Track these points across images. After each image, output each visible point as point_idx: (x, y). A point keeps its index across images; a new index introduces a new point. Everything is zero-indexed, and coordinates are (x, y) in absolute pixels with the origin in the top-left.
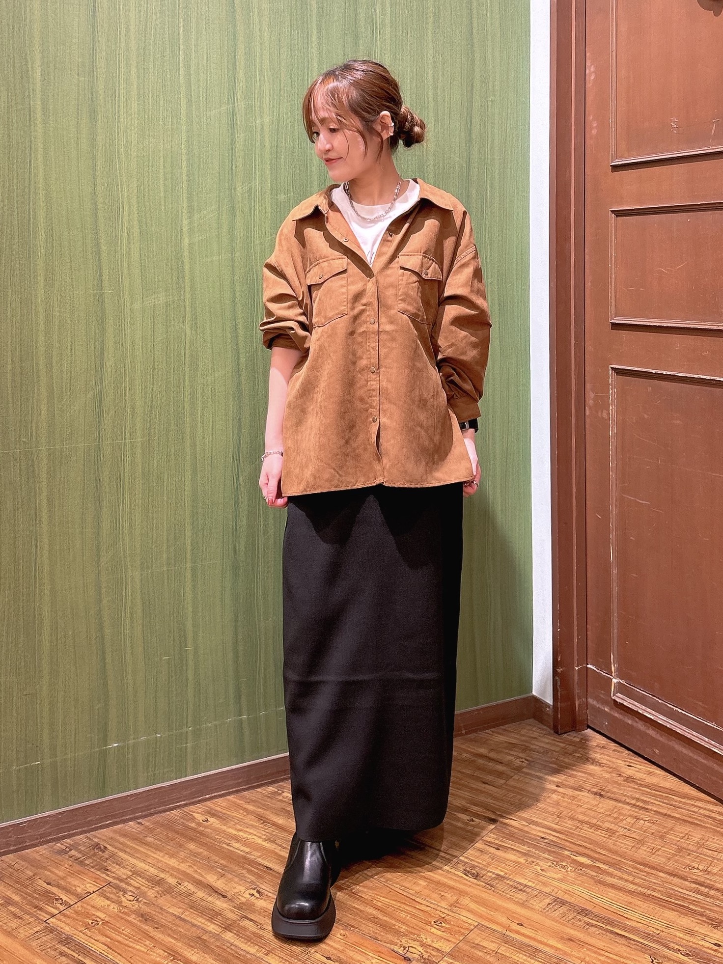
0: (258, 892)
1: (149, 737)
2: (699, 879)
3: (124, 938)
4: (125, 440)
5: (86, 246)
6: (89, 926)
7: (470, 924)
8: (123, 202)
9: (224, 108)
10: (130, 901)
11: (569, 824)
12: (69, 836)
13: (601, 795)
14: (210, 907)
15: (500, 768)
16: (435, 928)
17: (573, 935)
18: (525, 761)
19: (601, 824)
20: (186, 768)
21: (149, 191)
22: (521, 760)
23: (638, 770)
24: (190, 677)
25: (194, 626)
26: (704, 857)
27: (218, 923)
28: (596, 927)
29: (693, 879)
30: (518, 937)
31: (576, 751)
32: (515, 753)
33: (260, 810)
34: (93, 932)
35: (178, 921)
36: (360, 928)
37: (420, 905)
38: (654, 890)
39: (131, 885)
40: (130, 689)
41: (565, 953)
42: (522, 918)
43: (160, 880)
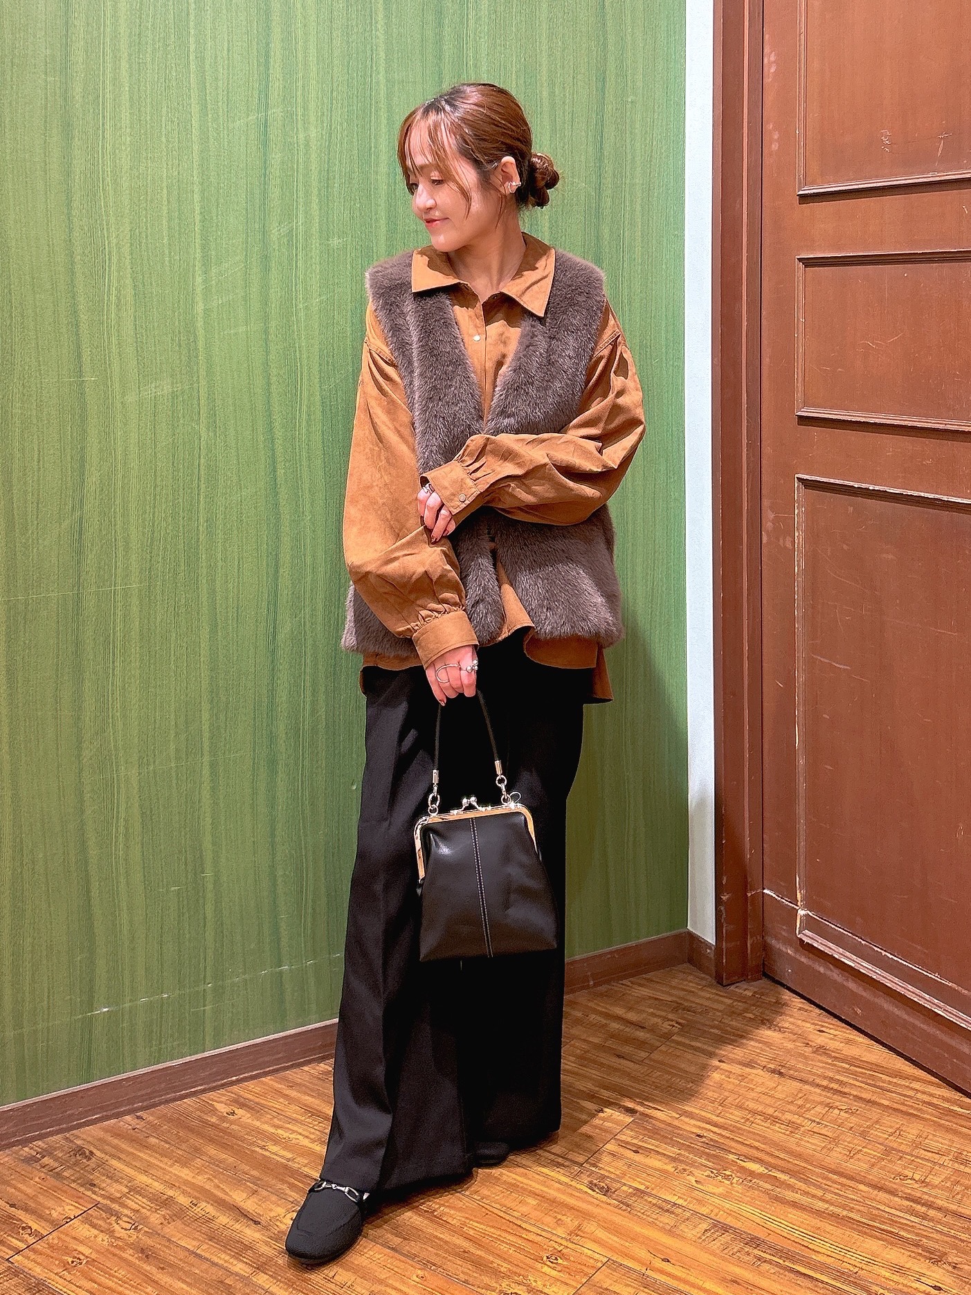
1: (151, 999)
2: (913, 1193)
3: (116, 1283)
4: (115, 586)
5: (58, 315)
6: (68, 1266)
7: (597, 1261)
8: (110, 252)
9: (253, 117)
10: (126, 1230)
11: (736, 1115)
12: (40, 1137)
13: (780, 1074)
14: (238, 1238)
15: (641, 1034)
16: (549, 1266)
17: (739, 1275)
18: (676, 1025)
19: (780, 1115)
20: (204, 1039)
21: (147, 237)
22: (671, 1023)
23: (832, 1036)
24: (209, 913)
25: (214, 844)
26: (921, 1162)
27: (248, 1261)
28: (771, 1263)
29: (905, 1193)
30: (663, 1278)
31: (746, 1011)
32: (663, 1014)
33: (307, 1098)
34: (75, 1274)
35: (192, 1259)
36: (445, 1267)
37: (527, 1233)
38: (851, 1210)
39: (126, 1207)
40: (125, 932)
42: (668, 1250)
43: (167, 1200)
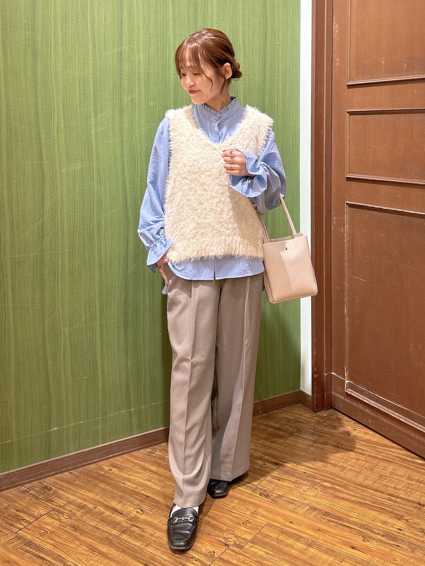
0: (141, 510)
1: (76, 424)
2: (391, 492)
4: (58, 251)
5: (32, 135)
6: (42, 535)
7: (263, 524)
8: (54, 108)
9: (116, 49)
10: (66, 519)
11: (320, 464)
13: (338, 447)
14: (114, 520)
15: (281, 433)
16: (243, 527)
17: (320, 527)
18: (296, 429)
19: (338, 463)
20: (98, 440)
21: (70, 101)
22: (293, 428)
23: (359, 431)
24: (100, 388)
25: (101, 359)
27: (118, 530)
28: (333, 522)
29: (388, 493)
30: (289, 529)
31: (324, 422)
33: (142, 463)
34: (45, 538)
35: (95, 529)
37: (234, 514)
38: (365, 500)
39: (66, 509)
40: (64, 396)
41: (316, 538)
42: (292, 519)
43: (83, 506)
